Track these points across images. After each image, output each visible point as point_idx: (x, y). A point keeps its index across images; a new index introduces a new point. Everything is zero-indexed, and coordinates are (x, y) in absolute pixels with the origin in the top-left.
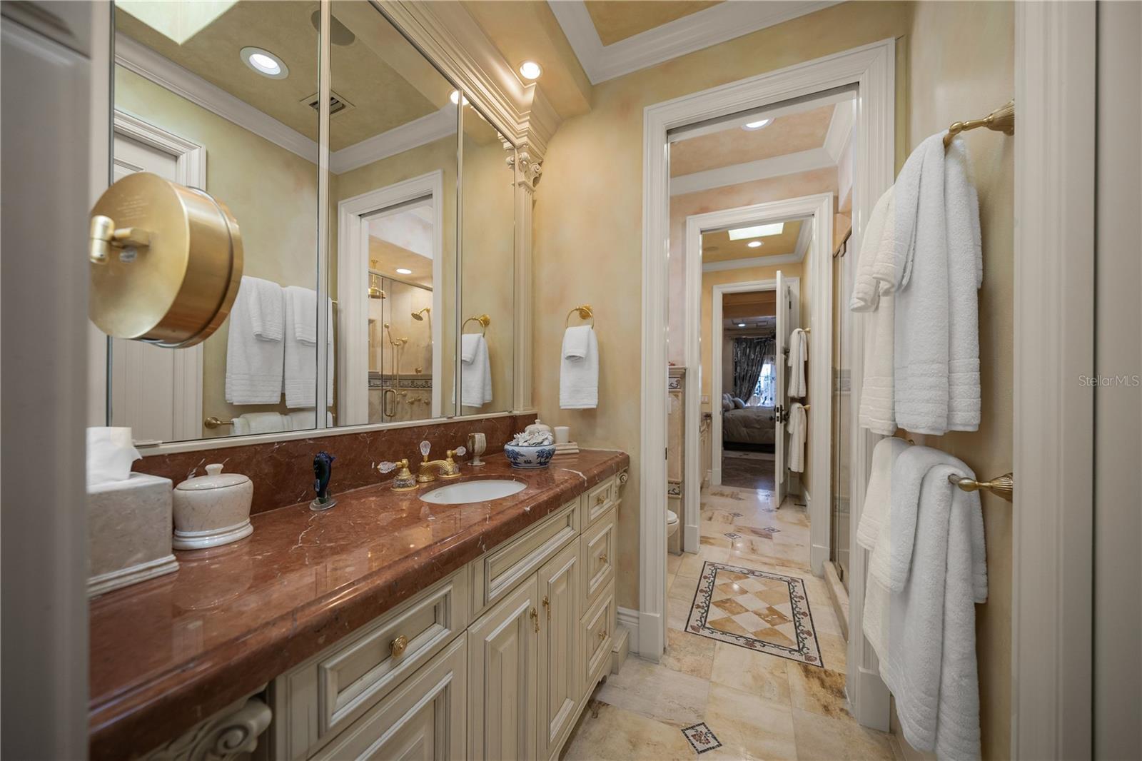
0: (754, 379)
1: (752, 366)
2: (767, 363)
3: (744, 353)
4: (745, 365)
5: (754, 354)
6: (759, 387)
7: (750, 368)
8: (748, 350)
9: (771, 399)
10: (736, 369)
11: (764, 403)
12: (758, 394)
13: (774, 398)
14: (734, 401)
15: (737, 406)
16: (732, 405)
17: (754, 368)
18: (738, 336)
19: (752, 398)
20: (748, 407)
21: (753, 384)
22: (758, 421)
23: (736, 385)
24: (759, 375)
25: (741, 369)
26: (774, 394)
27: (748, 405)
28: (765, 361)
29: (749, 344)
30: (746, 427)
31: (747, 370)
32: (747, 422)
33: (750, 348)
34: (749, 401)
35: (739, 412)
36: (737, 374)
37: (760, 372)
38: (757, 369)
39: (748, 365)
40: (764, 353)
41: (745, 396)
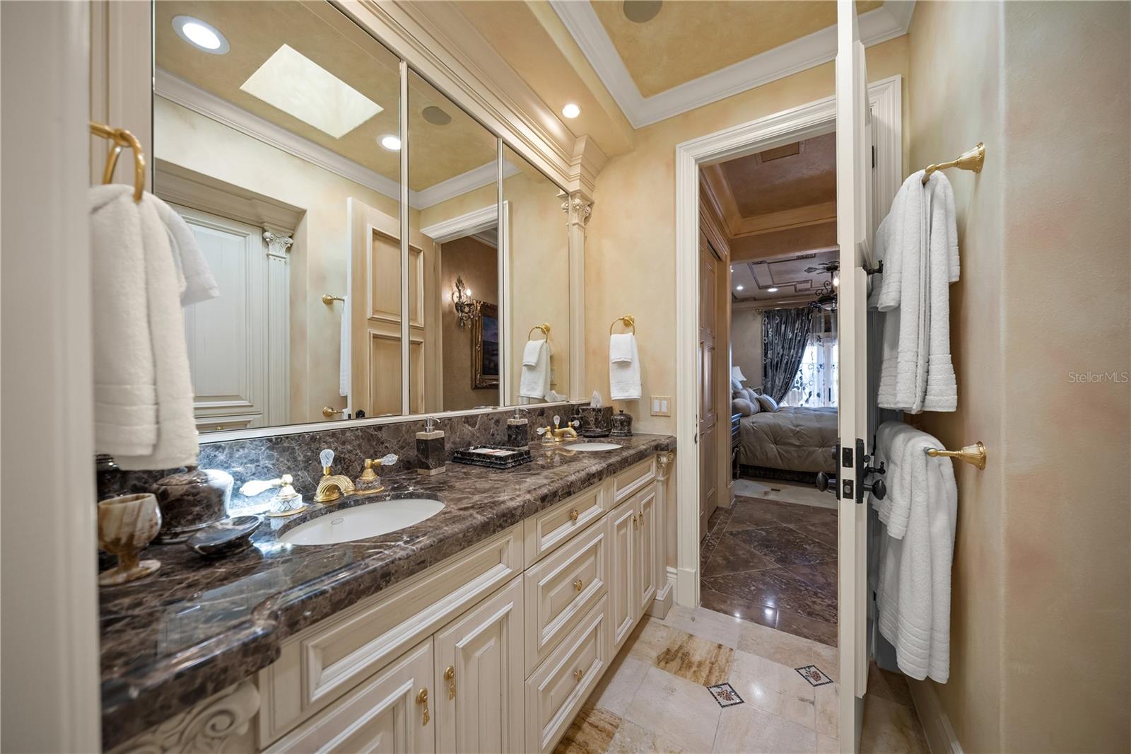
0: (792, 367)
1: (790, 348)
2: (812, 344)
3: (777, 331)
4: (780, 347)
5: (793, 332)
6: (801, 378)
7: (786, 352)
8: (783, 327)
9: (819, 395)
10: (766, 354)
11: (807, 401)
12: (798, 389)
13: (822, 395)
14: (758, 400)
15: (764, 408)
16: (754, 407)
17: (792, 351)
18: (767, 309)
19: (790, 393)
20: (781, 409)
21: (791, 374)
22: (797, 434)
23: (766, 375)
24: (799, 362)
25: (773, 354)
26: (822, 387)
27: (784, 404)
28: (809, 342)
29: (784, 319)
30: (776, 443)
31: (782, 354)
32: (777, 435)
33: (786, 323)
34: (786, 398)
35: (767, 418)
36: (768, 361)
37: (801, 357)
38: (797, 354)
39: (783, 347)
40: (808, 331)
41: (780, 390)
